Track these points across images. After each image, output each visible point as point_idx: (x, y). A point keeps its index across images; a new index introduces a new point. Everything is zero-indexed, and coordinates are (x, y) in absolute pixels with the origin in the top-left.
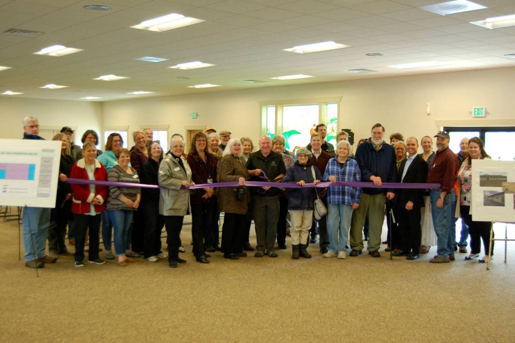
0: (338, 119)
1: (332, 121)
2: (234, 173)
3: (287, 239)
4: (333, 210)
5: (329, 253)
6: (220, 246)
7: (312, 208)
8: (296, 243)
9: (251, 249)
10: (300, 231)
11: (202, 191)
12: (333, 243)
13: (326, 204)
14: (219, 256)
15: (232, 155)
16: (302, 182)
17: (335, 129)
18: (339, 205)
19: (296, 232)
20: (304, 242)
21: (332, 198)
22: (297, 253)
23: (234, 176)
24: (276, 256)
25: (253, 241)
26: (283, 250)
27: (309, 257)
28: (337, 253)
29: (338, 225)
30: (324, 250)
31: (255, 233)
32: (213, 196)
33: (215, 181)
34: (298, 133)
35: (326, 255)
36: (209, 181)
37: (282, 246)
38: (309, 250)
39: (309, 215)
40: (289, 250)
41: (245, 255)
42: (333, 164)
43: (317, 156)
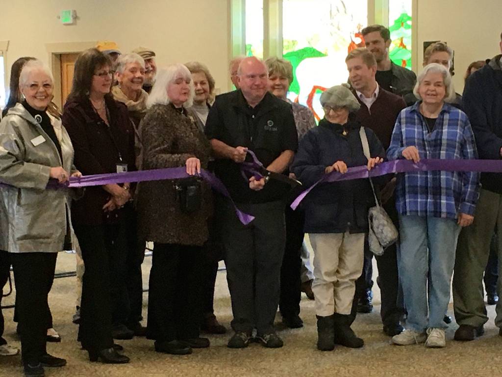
0: (415, 18)
1: (401, 23)
2: (175, 147)
3: (305, 304)
4: (413, 233)
5: (406, 335)
6: (144, 323)
7: (364, 227)
8: (327, 312)
9: (219, 330)
10: (336, 284)
11: (101, 193)
12: (413, 309)
13: (395, 219)
14: (143, 348)
15: (171, 105)
16: (340, 166)
17: (408, 43)
18: (426, 219)
19: (327, 285)
20: (345, 308)
21: (411, 203)
22: (330, 336)
23: (176, 156)
24: (279, 345)
25: (223, 312)
26: (294, 331)
27: (359, 344)
28: (425, 335)
29: (424, 267)
30: (391, 328)
31: (227, 293)
32: (127, 205)
33: (132, 168)
34: (319, 54)
35: (399, 338)
36: (120, 169)
37: (293, 320)
38: (357, 327)
39: (355, 245)
40: (311, 330)
41: (207, 345)
42: (410, 122)
43: (369, 102)
